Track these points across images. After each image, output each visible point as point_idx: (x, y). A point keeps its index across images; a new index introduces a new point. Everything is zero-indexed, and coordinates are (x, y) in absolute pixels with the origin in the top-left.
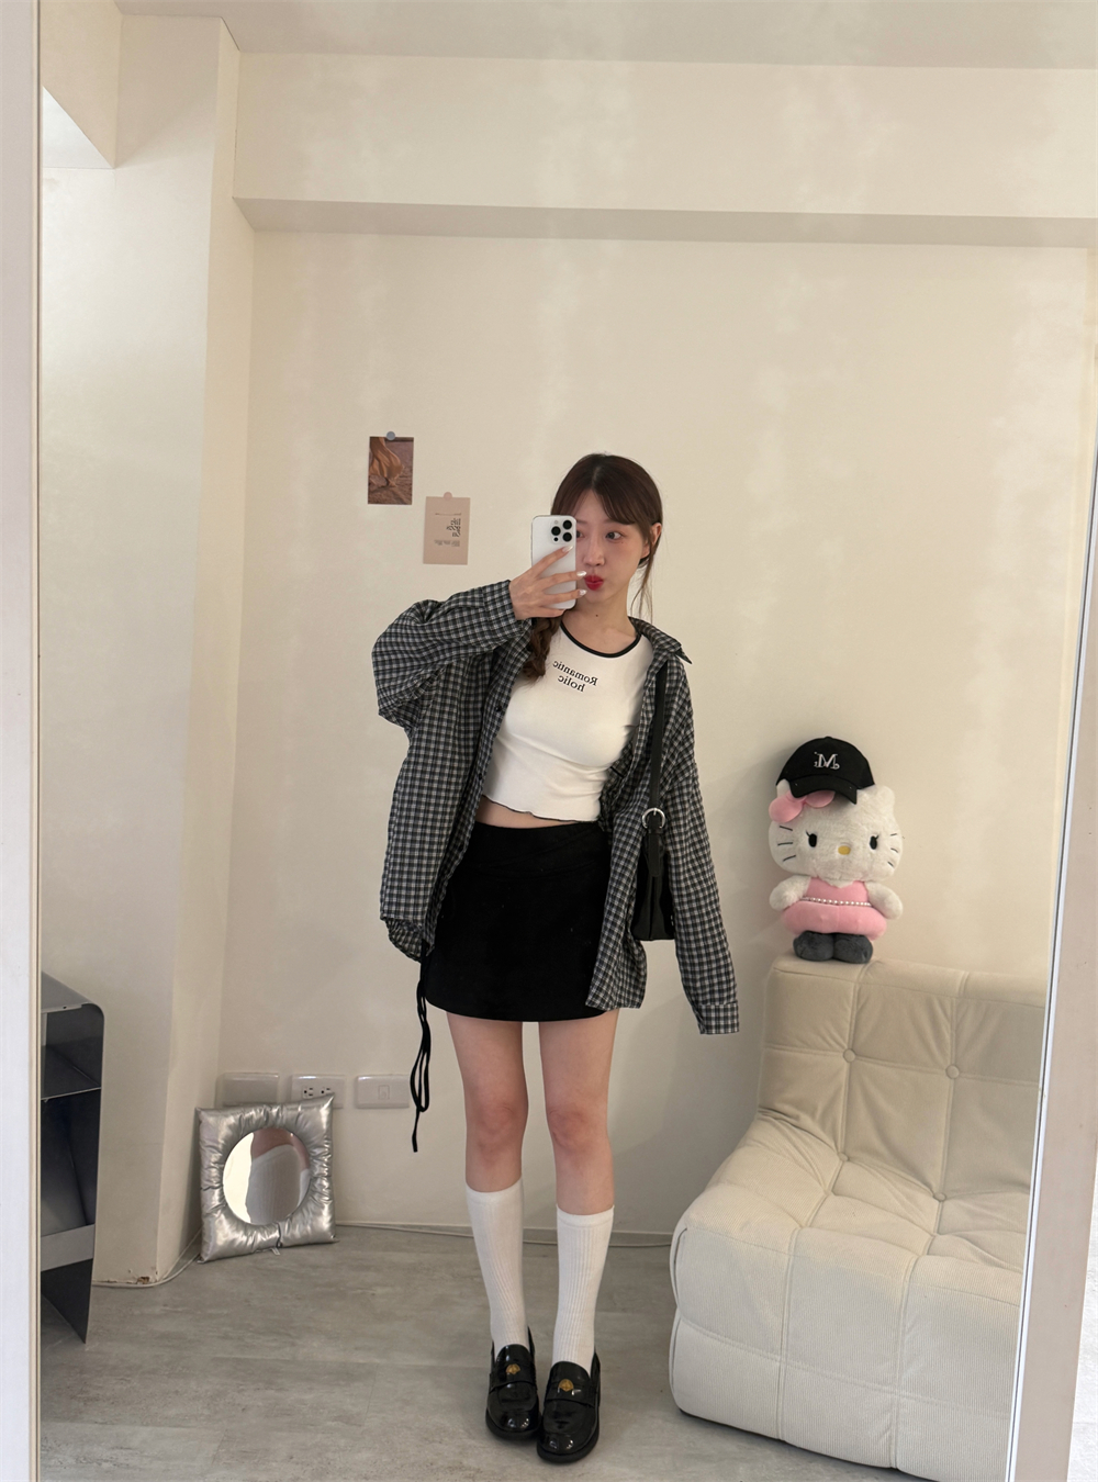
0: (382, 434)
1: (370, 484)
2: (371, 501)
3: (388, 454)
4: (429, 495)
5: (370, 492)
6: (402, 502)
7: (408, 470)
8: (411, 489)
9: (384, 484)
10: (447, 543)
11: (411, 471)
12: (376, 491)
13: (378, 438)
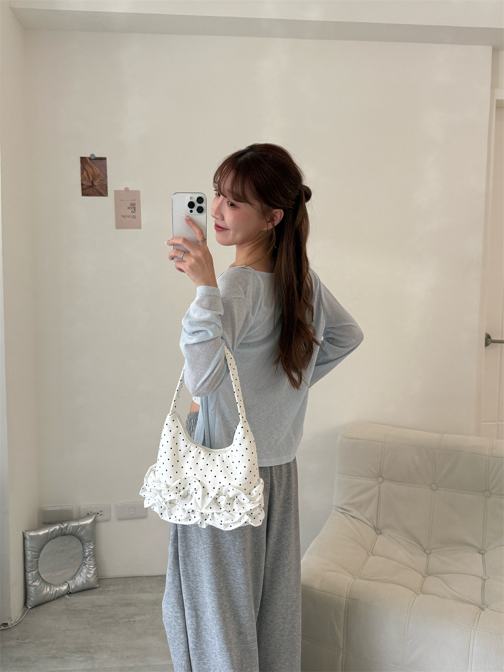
0: (88, 155)
1: (82, 184)
2: (84, 194)
3: (92, 167)
4: (116, 189)
5: (83, 189)
6: (101, 195)
7: (104, 176)
8: (107, 187)
9: (91, 184)
10: (129, 217)
11: (106, 177)
12: (85, 189)
13: (85, 158)
